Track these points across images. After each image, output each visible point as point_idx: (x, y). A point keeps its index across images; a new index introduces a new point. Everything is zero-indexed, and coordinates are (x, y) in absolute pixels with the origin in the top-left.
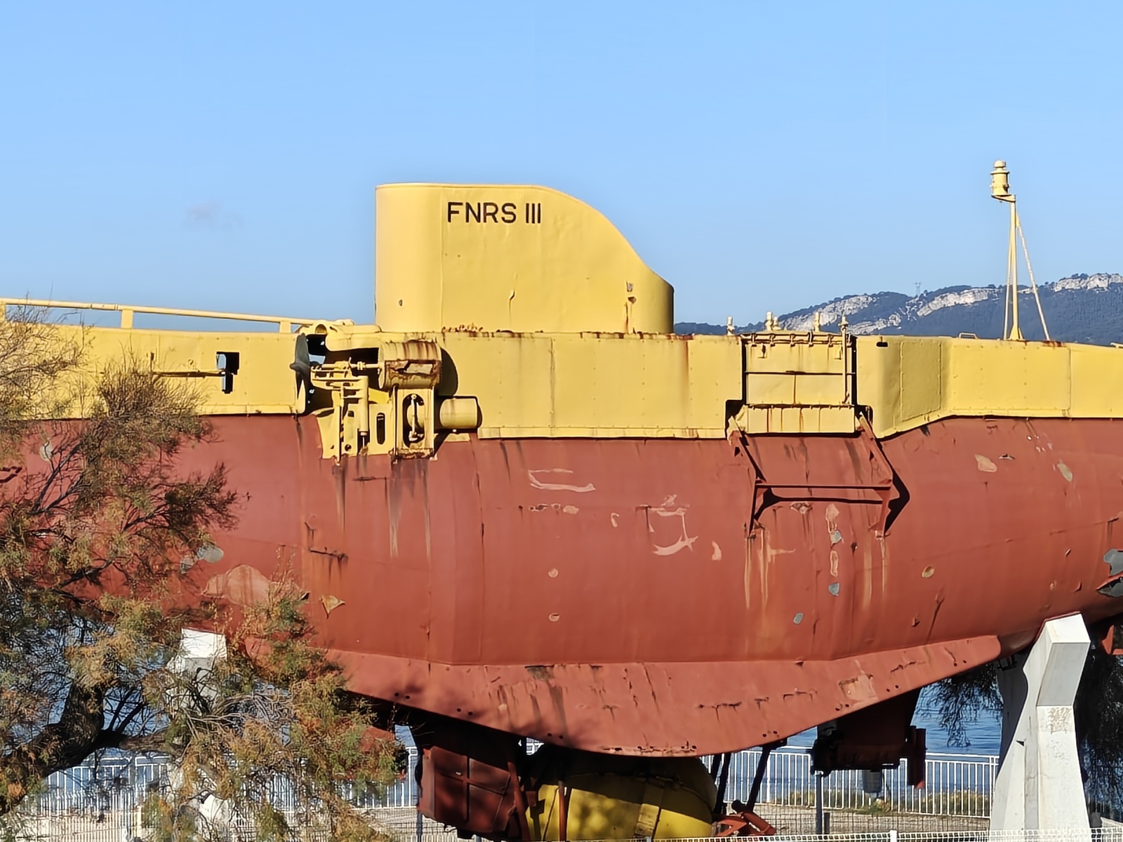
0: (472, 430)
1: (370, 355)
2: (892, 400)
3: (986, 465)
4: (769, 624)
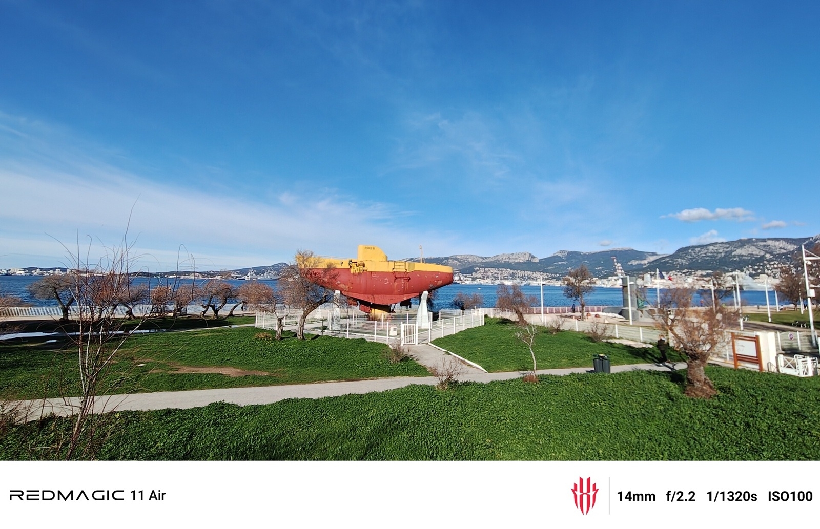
0: (366, 270)
1: (356, 262)
2: (409, 269)
3: (418, 275)
4: (396, 291)
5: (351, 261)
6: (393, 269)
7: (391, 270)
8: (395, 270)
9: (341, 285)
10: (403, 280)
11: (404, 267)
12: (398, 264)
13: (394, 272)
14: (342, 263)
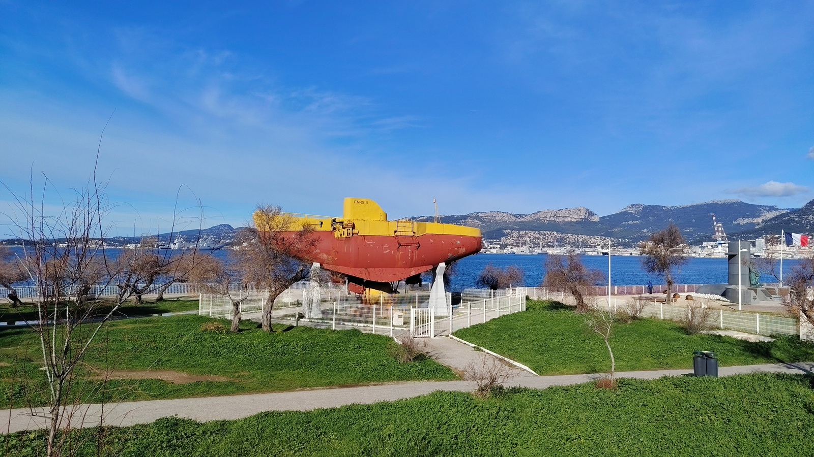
0: (357, 234)
1: (342, 223)
2: (418, 231)
3: (431, 241)
4: (400, 263)
5: (334, 221)
6: (395, 232)
7: (392, 234)
8: (398, 234)
9: (321, 255)
10: (410, 247)
11: (410, 230)
12: (402, 224)
13: (397, 236)
14: (322, 223)
